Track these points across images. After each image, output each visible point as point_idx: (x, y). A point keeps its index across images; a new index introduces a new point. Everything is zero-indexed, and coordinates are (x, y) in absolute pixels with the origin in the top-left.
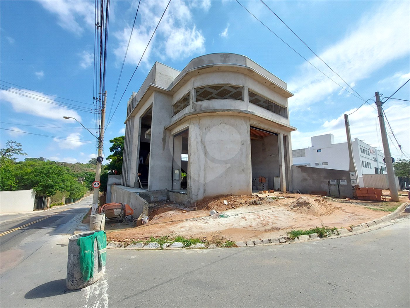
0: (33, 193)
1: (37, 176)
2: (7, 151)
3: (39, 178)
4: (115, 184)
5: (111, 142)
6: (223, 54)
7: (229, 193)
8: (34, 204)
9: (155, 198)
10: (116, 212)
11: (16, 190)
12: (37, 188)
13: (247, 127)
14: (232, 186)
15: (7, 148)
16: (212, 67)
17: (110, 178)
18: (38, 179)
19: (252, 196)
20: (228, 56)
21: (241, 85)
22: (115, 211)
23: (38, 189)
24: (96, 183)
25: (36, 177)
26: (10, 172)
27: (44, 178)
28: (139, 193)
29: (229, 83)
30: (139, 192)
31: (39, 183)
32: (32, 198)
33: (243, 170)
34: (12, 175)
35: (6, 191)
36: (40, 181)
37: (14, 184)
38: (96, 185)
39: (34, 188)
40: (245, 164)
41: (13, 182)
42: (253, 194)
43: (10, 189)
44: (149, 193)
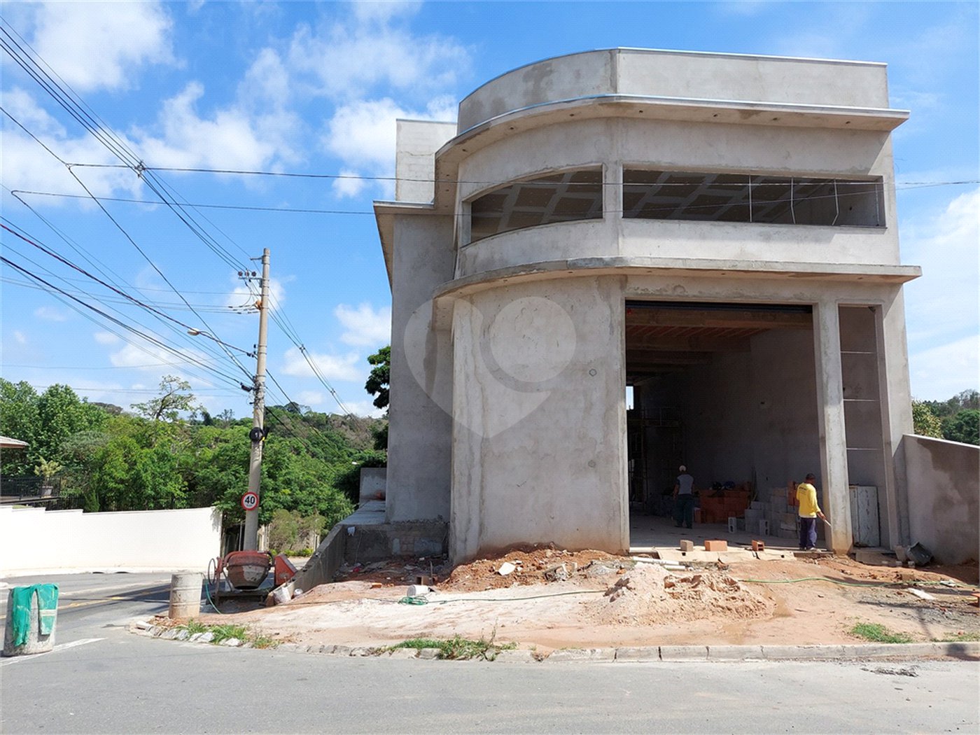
0: (215, 515)
1: (222, 469)
2: (165, 403)
3: (226, 475)
4: (379, 495)
5: (372, 361)
6: (534, 69)
7: (545, 541)
8: (221, 547)
9: (404, 543)
10: (249, 573)
11: (185, 508)
12: (223, 501)
13: (612, 312)
14: (553, 518)
15: (162, 397)
16: (488, 129)
17: (365, 478)
18: (224, 477)
19: (629, 554)
20: (548, 69)
21: (592, 162)
22: (246, 569)
23: (225, 506)
24: (248, 498)
25: (220, 471)
26: (169, 460)
27: (237, 475)
28: (354, 528)
29: (549, 167)
30: (354, 526)
31: (226, 490)
32: (215, 530)
33: (592, 464)
34: (172, 469)
35: (164, 509)
36: (230, 483)
37: (180, 490)
38: (248, 502)
39: (215, 503)
40: (599, 441)
41: (177, 486)
42: (632, 549)
43: (171, 506)
44: (386, 527)
